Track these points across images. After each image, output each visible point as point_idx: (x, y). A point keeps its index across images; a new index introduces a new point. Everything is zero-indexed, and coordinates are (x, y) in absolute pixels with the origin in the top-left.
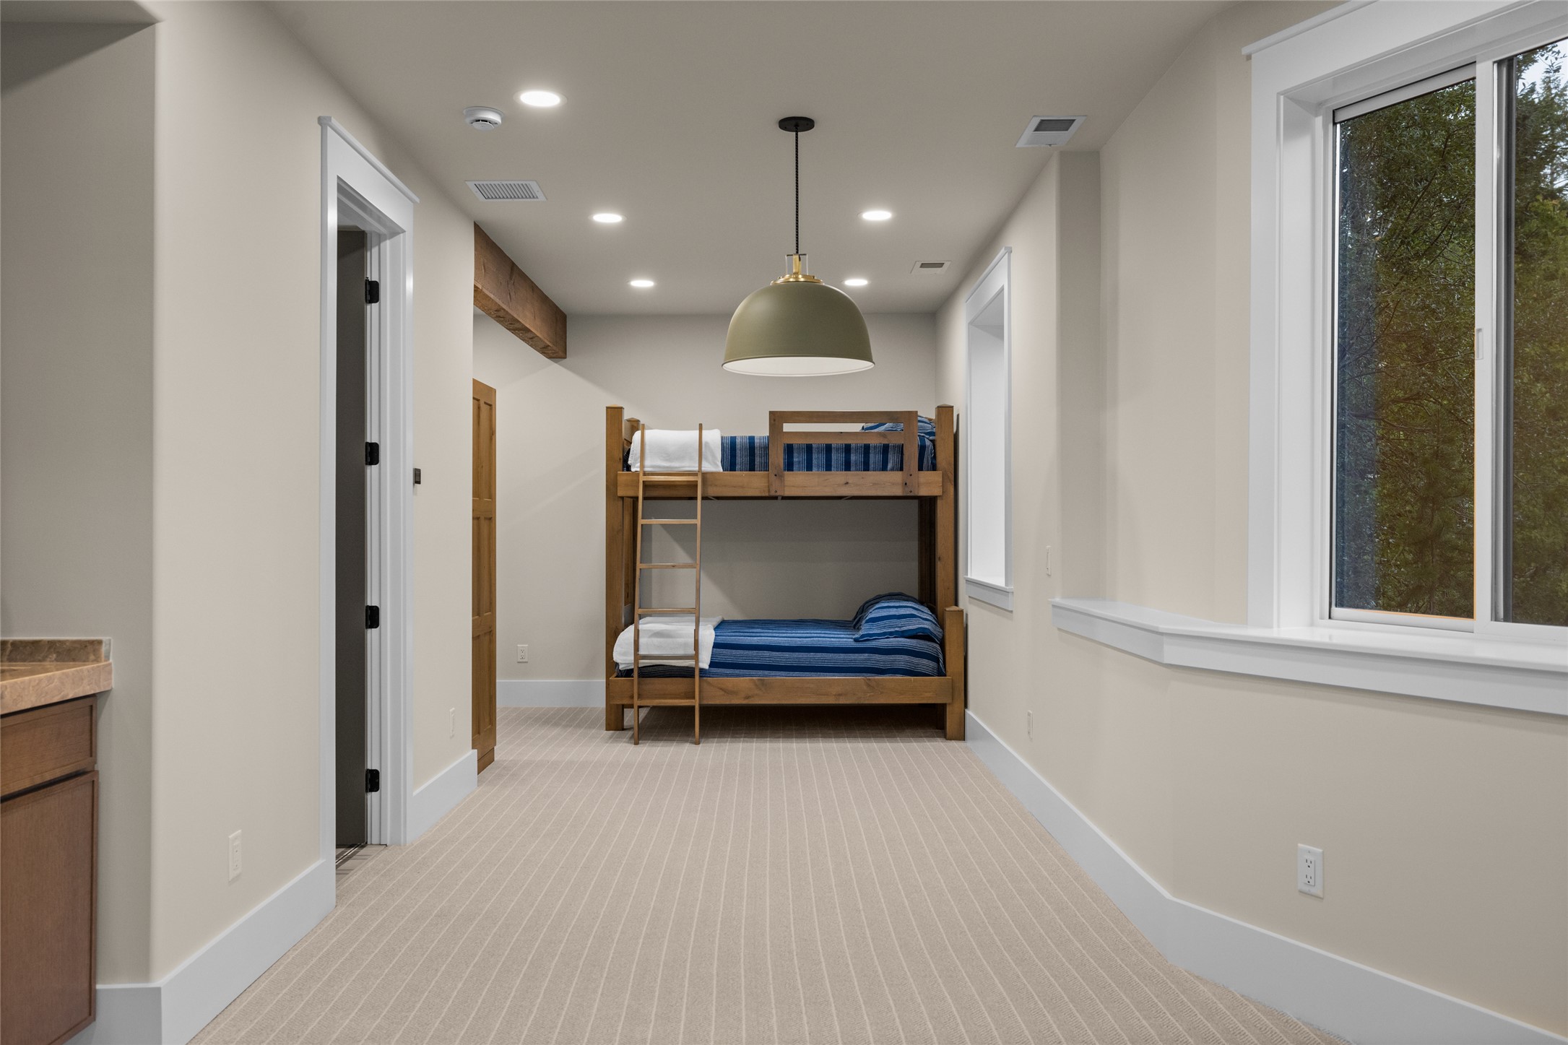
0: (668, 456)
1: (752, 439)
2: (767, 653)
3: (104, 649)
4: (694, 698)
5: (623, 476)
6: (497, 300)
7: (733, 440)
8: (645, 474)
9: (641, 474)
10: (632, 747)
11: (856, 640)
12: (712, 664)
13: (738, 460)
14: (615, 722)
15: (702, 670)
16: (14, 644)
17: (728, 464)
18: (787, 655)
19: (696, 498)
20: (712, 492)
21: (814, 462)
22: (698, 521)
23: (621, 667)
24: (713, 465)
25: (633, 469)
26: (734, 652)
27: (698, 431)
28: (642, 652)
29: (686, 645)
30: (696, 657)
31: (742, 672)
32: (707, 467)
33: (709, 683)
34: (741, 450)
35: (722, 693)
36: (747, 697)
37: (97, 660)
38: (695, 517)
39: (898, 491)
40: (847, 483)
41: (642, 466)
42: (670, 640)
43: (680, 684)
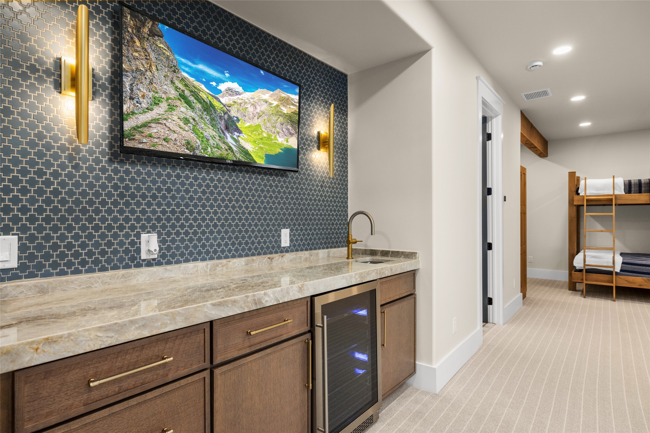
0: (598, 189)
1: (640, 181)
3: (417, 255)
4: (612, 283)
5: (576, 197)
6: (528, 138)
7: (630, 182)
8: (587, 196)
9: (585, 197)
10: (583, 299)
12: (621, 270)
13: (633, 189)
14: (572, 287)
15: (616, 273)
16: (392, 252)
17: (627, 191)
19: (612, 205)
20: (619, 202)
22: (614, 214)
23: (577, 268)
24: (620, 191)
25: (581, 195)
26: (633, 266)
27: (612, 179)
28: (587, 263)
29: (609, 262)
30: (614, 267)
31: (637, 275)
32: (617, 193)
33: (620, 278)
34: (634, 185)
35: (627, 282)
36: (641, 285)
37: (416, 259)
38: (612, 212)
41: (585, 193)
42: (600, 260)
43: (606, 277)
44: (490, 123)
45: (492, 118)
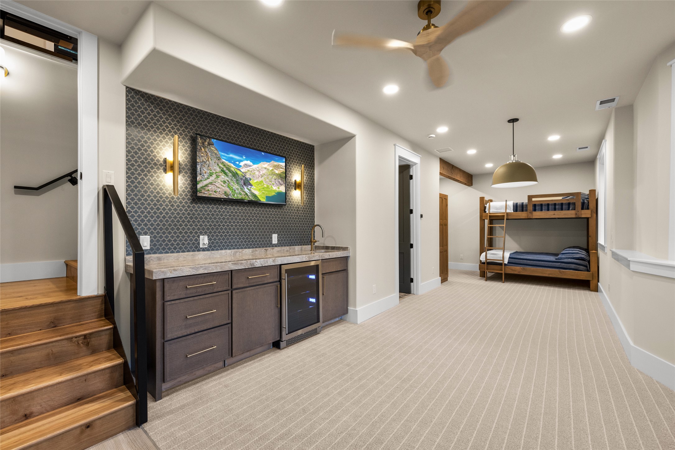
0: (497, 209)
1: (523, 203)
2: (525, 261)
3: (349, 249)
4: (502, 271)
5: (484, 214)
6: (448, 175)
7: (517, 204)
8: (490, 213)
9: (489, 214)
10: (484, 282)
11: (556, 259)
12: (508, 263)
13: (518, 209)
14: (483, 275)
15: (505, 264)
17: (515, 210)
18: (532, 262)
19: (504, 219)
20: (510, 217)
21: (543, 208)
22: (504, 225)
23: (483, 262)
24: (510, 210)
25: (487, 212)
26: (515, 260)
27: (505, 202)
28: (488, 258)
29: (501, 257)
30: (503, 260)
31: (517, 265)
32: (508, 211)
33: (507, 267)
34: (519, 206)
35: (511, 270)
36: (519, 272)
37: (348, 251)
38: (504, 224)
39: (574, 216)
40: (554, 214)
41: (489, 211)
42: (496, 256)
43: (499, 267)
44: (412, 168)
45: (413, 166)
